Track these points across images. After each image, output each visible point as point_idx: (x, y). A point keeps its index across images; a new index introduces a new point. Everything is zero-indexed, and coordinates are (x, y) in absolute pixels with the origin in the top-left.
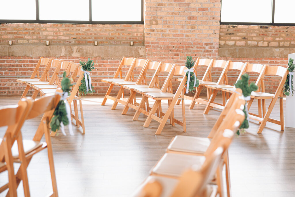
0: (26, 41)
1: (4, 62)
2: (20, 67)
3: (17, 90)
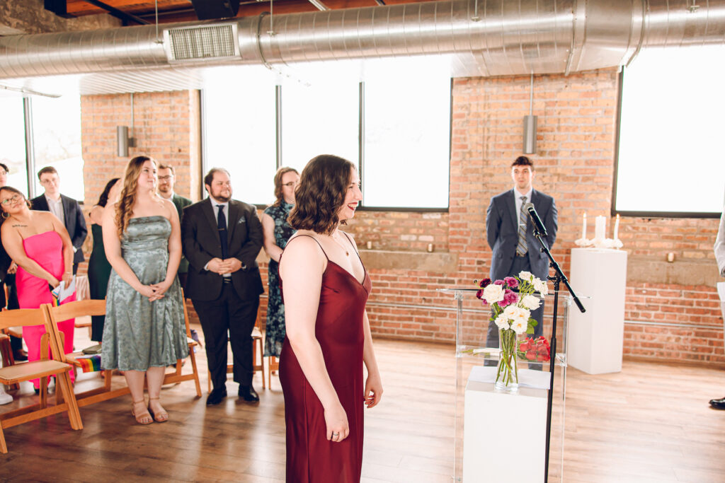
0: (700, 255)
1: (655, 295)
2: (689, 307)
3: (677, 351)
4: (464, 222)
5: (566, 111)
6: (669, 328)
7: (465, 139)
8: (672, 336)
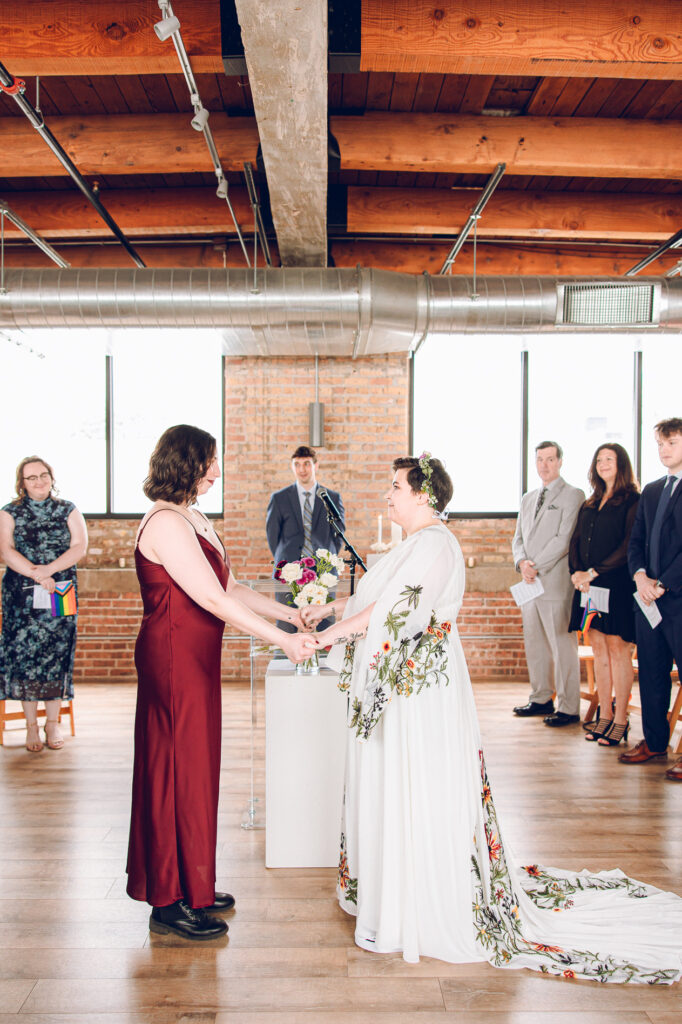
0: (500, 559)
2: (491, 616)
3: (483, 667)
4: (243, 529)
5: (355, 399)
6: (473, 641)
7: (241, 429)
8: (477, 650)
